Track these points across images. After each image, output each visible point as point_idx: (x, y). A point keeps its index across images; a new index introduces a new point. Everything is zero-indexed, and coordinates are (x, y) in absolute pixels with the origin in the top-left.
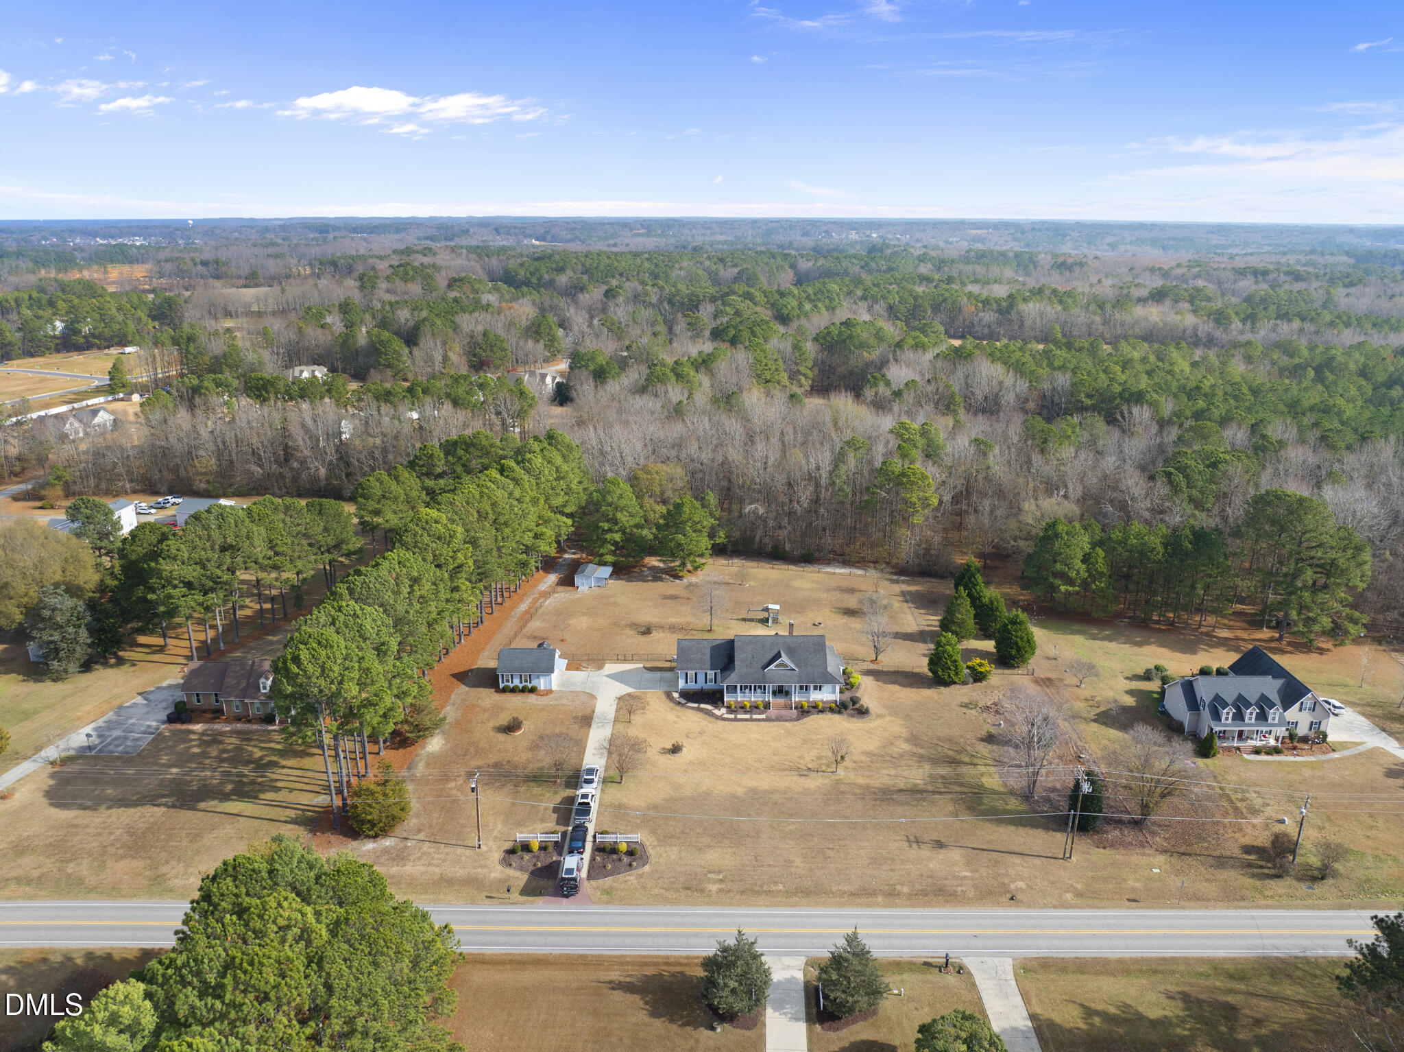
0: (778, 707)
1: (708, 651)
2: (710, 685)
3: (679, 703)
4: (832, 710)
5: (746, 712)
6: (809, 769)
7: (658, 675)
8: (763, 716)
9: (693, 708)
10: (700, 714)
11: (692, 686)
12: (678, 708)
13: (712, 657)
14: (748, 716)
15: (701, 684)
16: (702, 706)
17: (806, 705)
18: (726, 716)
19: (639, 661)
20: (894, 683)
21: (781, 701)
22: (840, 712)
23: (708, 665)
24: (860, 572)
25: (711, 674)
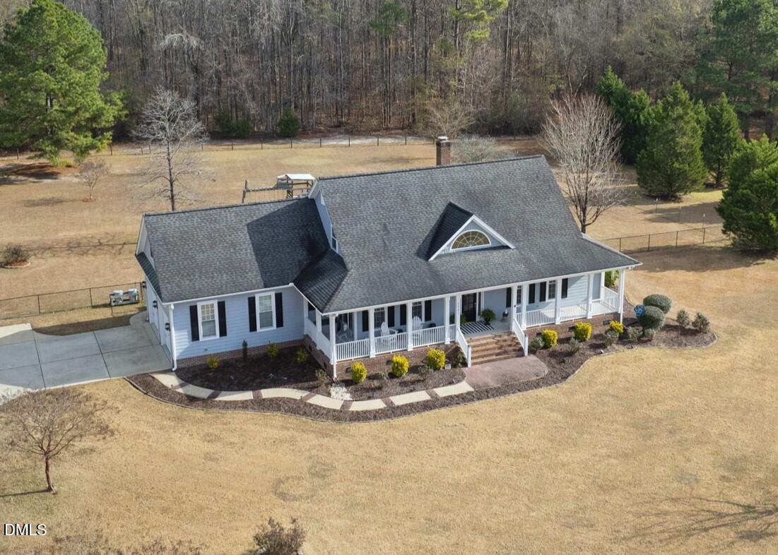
0: (483, 356)
1: (244, 238)
2: (267, 335)
3: (192, 400)
4: (624, 339)
5: (409, 386)
6: (749, 509)
7: (88, 339)
8: (463, 387)
9: (244, 405)
10: (277, 418)
11: (213, 344)
12: (197, 413)
13: (259, 251)
14: (420, 396)
15: (238, 335)
16: (267, 393)
17: (554, 335)
18: (358, 406)
19: (17, 317)
20: (666, 267)
21: (486, 338)
22: (643, 340)
23: (254, 274)
24: (389, 141)
25: (265, 300)
